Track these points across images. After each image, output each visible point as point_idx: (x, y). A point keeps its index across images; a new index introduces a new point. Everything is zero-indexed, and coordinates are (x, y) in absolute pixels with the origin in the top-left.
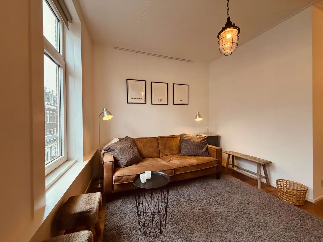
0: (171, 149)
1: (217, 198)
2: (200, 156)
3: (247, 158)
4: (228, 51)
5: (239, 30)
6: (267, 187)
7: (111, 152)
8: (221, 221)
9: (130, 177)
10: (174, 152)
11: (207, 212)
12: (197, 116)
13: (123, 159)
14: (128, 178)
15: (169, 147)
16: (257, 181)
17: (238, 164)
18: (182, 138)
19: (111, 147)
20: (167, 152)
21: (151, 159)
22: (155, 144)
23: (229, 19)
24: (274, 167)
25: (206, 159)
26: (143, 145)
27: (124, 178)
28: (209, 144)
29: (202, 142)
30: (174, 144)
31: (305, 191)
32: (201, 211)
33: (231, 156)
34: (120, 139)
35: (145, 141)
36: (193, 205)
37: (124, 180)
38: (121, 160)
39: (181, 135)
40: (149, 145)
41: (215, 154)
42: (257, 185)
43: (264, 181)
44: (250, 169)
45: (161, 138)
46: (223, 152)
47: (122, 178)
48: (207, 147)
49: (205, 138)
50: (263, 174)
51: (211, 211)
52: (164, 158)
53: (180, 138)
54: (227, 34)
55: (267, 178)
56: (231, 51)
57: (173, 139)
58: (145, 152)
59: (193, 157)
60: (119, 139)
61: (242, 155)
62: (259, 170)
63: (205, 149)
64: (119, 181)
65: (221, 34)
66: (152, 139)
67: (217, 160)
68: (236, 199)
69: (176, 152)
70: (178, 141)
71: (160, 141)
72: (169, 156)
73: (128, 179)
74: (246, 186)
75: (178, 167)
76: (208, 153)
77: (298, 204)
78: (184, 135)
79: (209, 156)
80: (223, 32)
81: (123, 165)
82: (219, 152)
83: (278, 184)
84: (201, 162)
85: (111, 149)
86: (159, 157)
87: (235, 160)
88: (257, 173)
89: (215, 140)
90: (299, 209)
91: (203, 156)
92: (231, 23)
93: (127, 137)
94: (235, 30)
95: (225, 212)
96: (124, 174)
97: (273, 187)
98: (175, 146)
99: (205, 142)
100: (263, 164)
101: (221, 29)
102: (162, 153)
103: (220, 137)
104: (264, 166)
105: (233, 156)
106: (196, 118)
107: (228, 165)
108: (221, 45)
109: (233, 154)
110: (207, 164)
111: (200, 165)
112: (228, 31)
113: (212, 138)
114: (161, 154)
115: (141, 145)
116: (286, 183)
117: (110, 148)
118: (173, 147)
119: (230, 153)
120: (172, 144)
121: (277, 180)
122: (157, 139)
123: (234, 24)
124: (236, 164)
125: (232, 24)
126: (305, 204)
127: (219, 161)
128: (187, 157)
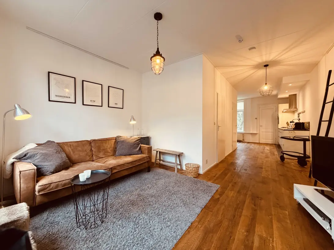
0: (105, 152)
1: (148, 185)
2: (134, 155)
3: (169, 152)
4: (157, 72)
5: (164, 59)
6: (180, 171)
7: (26, 159)
8: (151, 198)
9: (61, 182)
10: (109, 154)
11: (141, 196)
12: (131, 119)
13: (48, 166)
14: (58, 184)
15: (103, 150)
16: (175, 168)
17: (163, 158)
18: (117, 141)
19: (28, 153)
20: (101, 155)
21: (83, 163)
22: (87, 148)
23: (158, 49)
24: (184, 156)
25: (140, 156)
26: (72, 150)
27: (52, 185)
28: (141, 144)
29: (136, 142)
30: (109, 146)
31: (198, 167)
32: (137, 196)
33: (158, 152)
34: (39, 145)
35: (74, 145)
36: (130, 195)
37: (52, 188)
38: (45, 167)
39: (116, 137)
40: (80, 149)
41: (147, 151)
42: (175, 171)
43: (179, 167)
44: (170, 160)
45: (94, 140)
46: (152, 150)
47: (50, 186)
48: (140, 146)
49: (139, 138)
50: (178, 162)
51: (144, 194)
52: (98, 161)
53: (115, 140)
54: (157, 59)
55: (180, 165)
56: (160, 73)
57: (107, 141)
58: (75, 157)
59: (128, 156)
60: (37, 144)
61: (166, 150)
62: (176, 160)
63: (139, 148)
64: (46, 190)
65: (153, 58)
66: (84, 143)
67: (148, 156)
68: (161, 182)
69: (111, 154)
70: (113, 143)
71: (93, 145)
72: (104, 158)
73: (57, 186)
74: (168, 172)
75: (115, 166)
76: (141, 151)
77: (195, 177)
78: (118, 137)
79: (142, 154)
80: (154, 58)
81: (48, 172)
82: (150, 149)
83: (186, 167)
84: (135, 159)
85: (27, 156)
86: (93, 161)
87: (161, 155)
88: (175, 162)
89: (146, 140)
90: (196, 179)
91: (137, 154)
92: (159, 52)
93: (49, 141)
94: (162, 59)
95: (154, 192)
96: (52, 181)
97: (184, 170)
98: (109, 148)
99: (139, 142)
100: (178, 154)
101: (153, 55)
102: (96, 156)
103: (151, 138)
104: (179, 156)
105: (160, 152)
106: (131, 120)
107: (156, 160)
108: (153, 66)
109: (160, 151)
110: (140, 160)
111: (135, 161)
112: (158, 58)
113: (144, 139)
114: (94, 158)
115: (70, 149)
116: (190, 165)
117: (25, 155)
118: (108, 149)
119: (157, 150)
120: (107, 147)
121: (186, 164)
122: (90, 142)
123: (161, 54)
124: (162, 159)
125: (160, 54)
126: (198, 175)
127: (150, 157)
128: (123, 157)
